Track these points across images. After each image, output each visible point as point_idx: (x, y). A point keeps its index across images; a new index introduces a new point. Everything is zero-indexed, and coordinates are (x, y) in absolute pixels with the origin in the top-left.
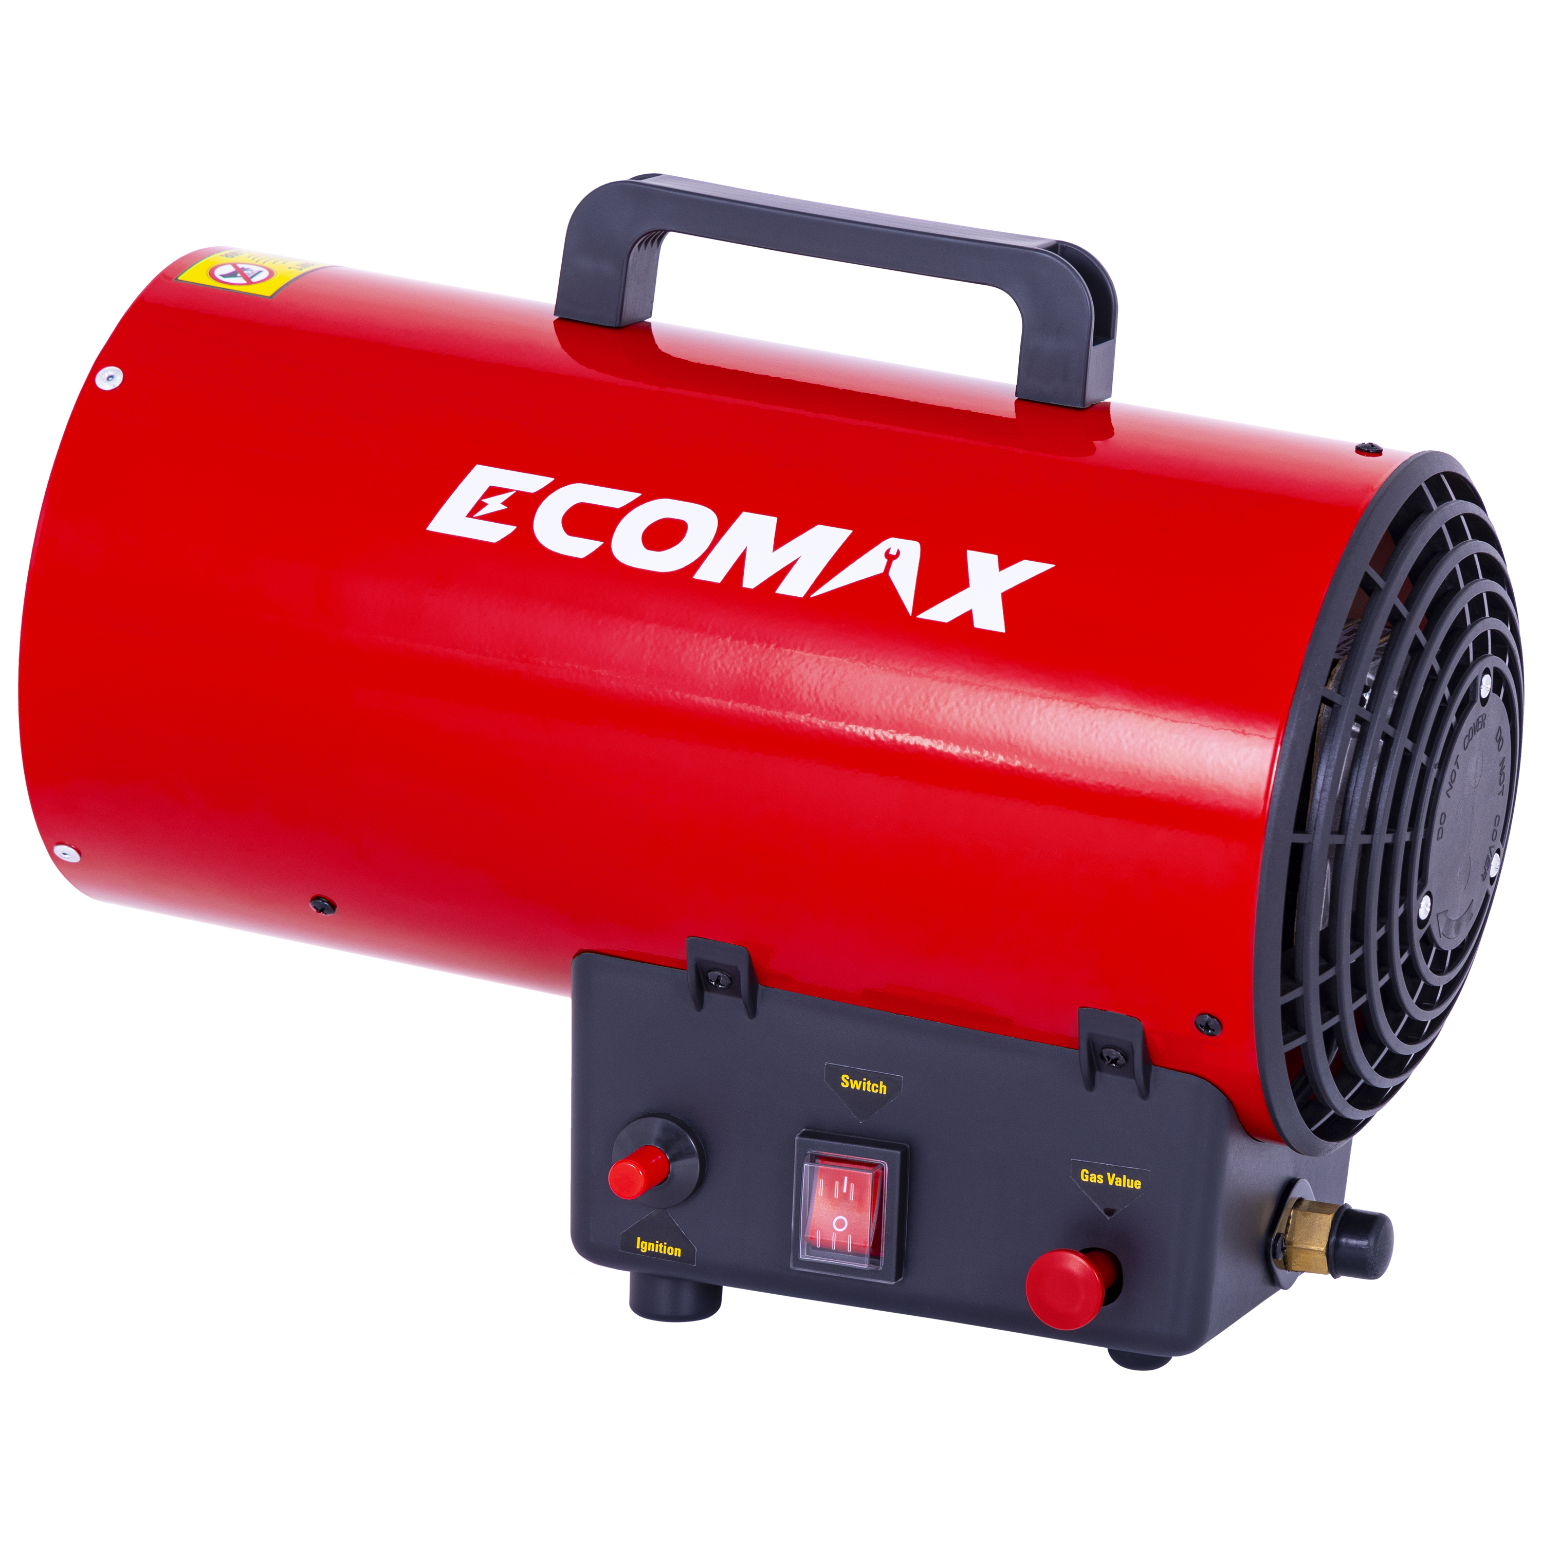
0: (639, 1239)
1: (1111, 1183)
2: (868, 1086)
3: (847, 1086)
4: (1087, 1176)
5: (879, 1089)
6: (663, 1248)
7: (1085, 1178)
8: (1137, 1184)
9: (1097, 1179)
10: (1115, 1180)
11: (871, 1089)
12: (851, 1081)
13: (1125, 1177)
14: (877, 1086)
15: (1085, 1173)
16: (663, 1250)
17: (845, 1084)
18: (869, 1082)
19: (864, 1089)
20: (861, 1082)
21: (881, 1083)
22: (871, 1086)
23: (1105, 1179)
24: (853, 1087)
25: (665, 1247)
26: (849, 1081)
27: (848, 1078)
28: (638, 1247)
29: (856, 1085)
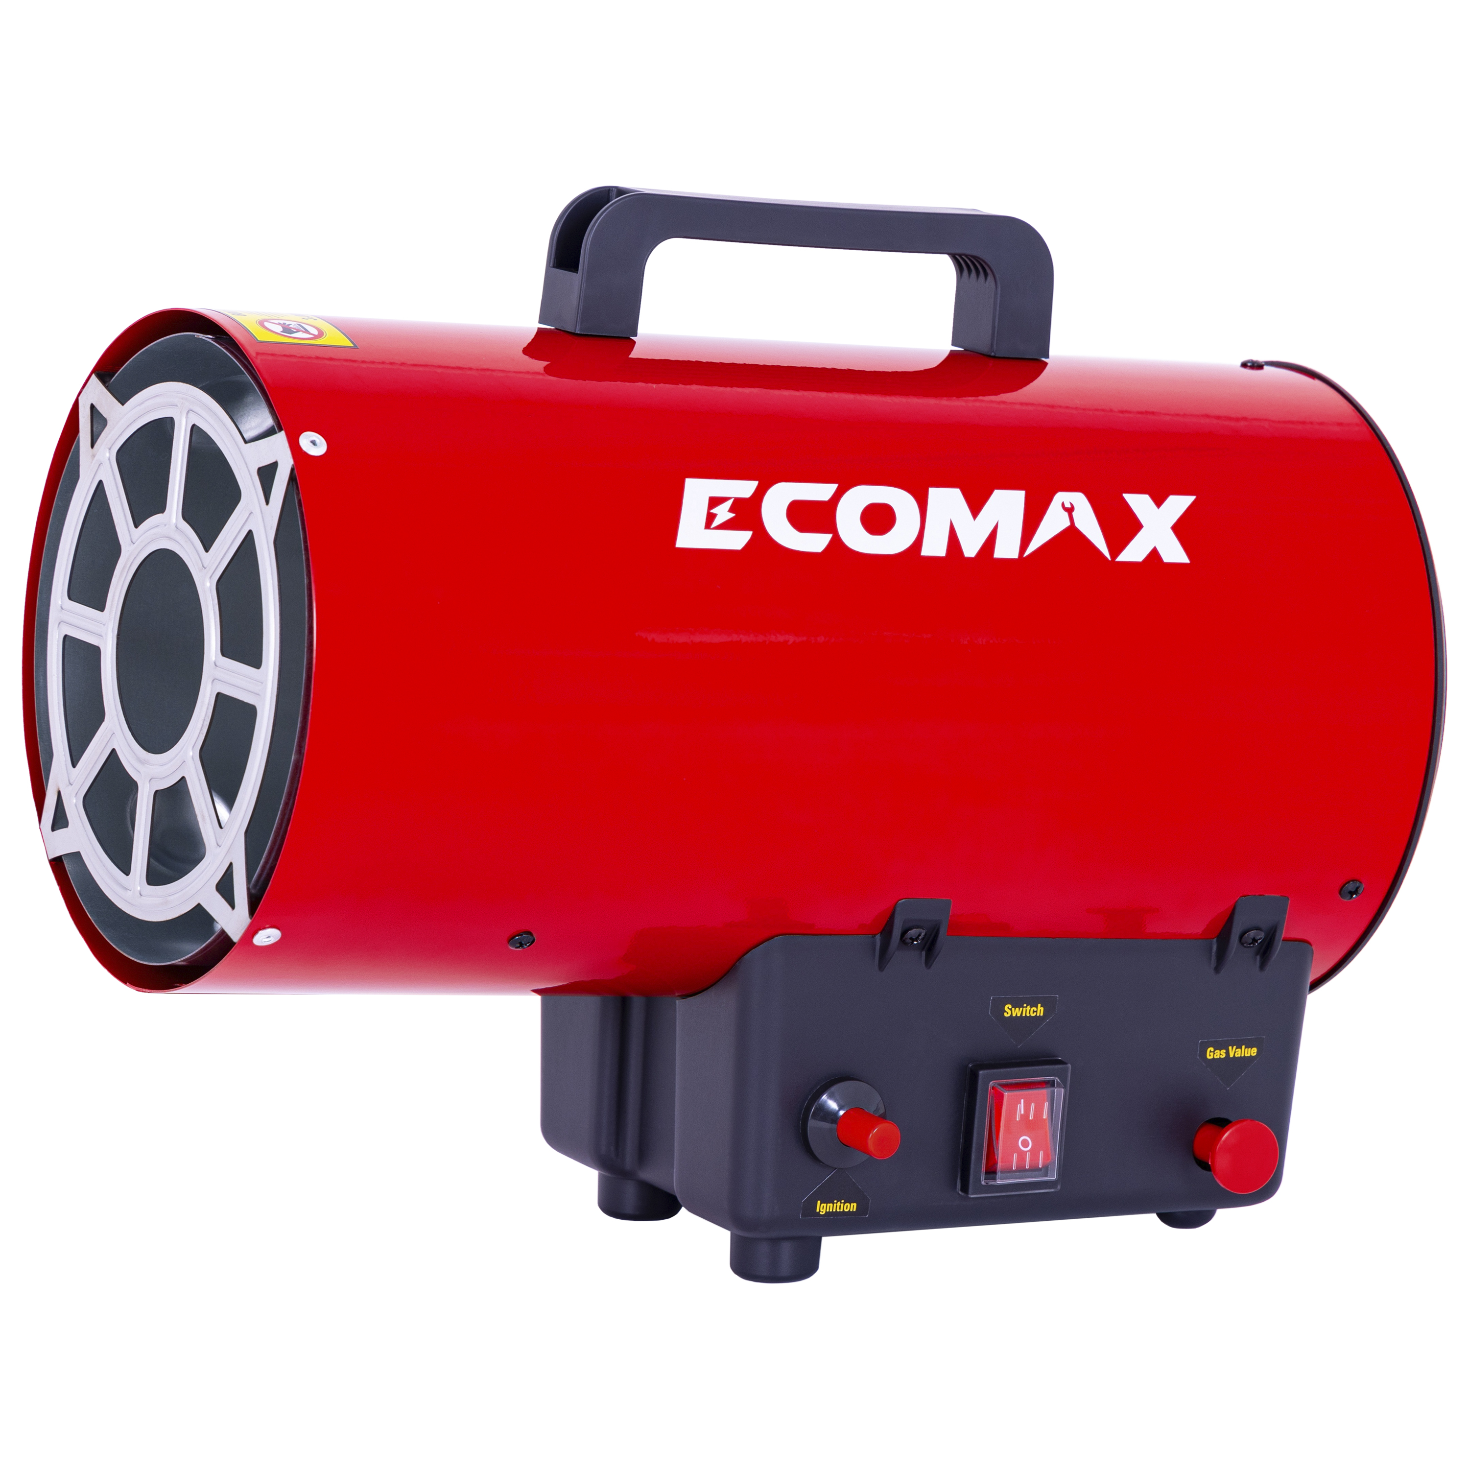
0: (819, 1202)
1: (1231, 1055)
2: (1028, 1011)
3: (1009, 1015)
4: (1212, 1054)
5: (1036, 1011)
6: (840, 1206)
7: (1210, 1055)
8: (1253, 1052)
9: (1220, 1054)
10: (1235, 1052)
11: (1030, 1013)
12: (1013, 1009)
13: (1243, 1047)
14: (1035, 1010)
15: (1210, 1052)
16: (840, 1209)
17: (1008, 1013)
18: (1029, 1007)
19: (1024, 1015)
20: (1021, 1009)
21: (1039, 1005)
22: (1030, 1010)
23: (1227, 1053)
24: (1014, 1015)
25: (842, 1204)
26: (1011, 1009)
27: (1010, 1007)
28: (818, 1211)
29: (1017, 1012)
